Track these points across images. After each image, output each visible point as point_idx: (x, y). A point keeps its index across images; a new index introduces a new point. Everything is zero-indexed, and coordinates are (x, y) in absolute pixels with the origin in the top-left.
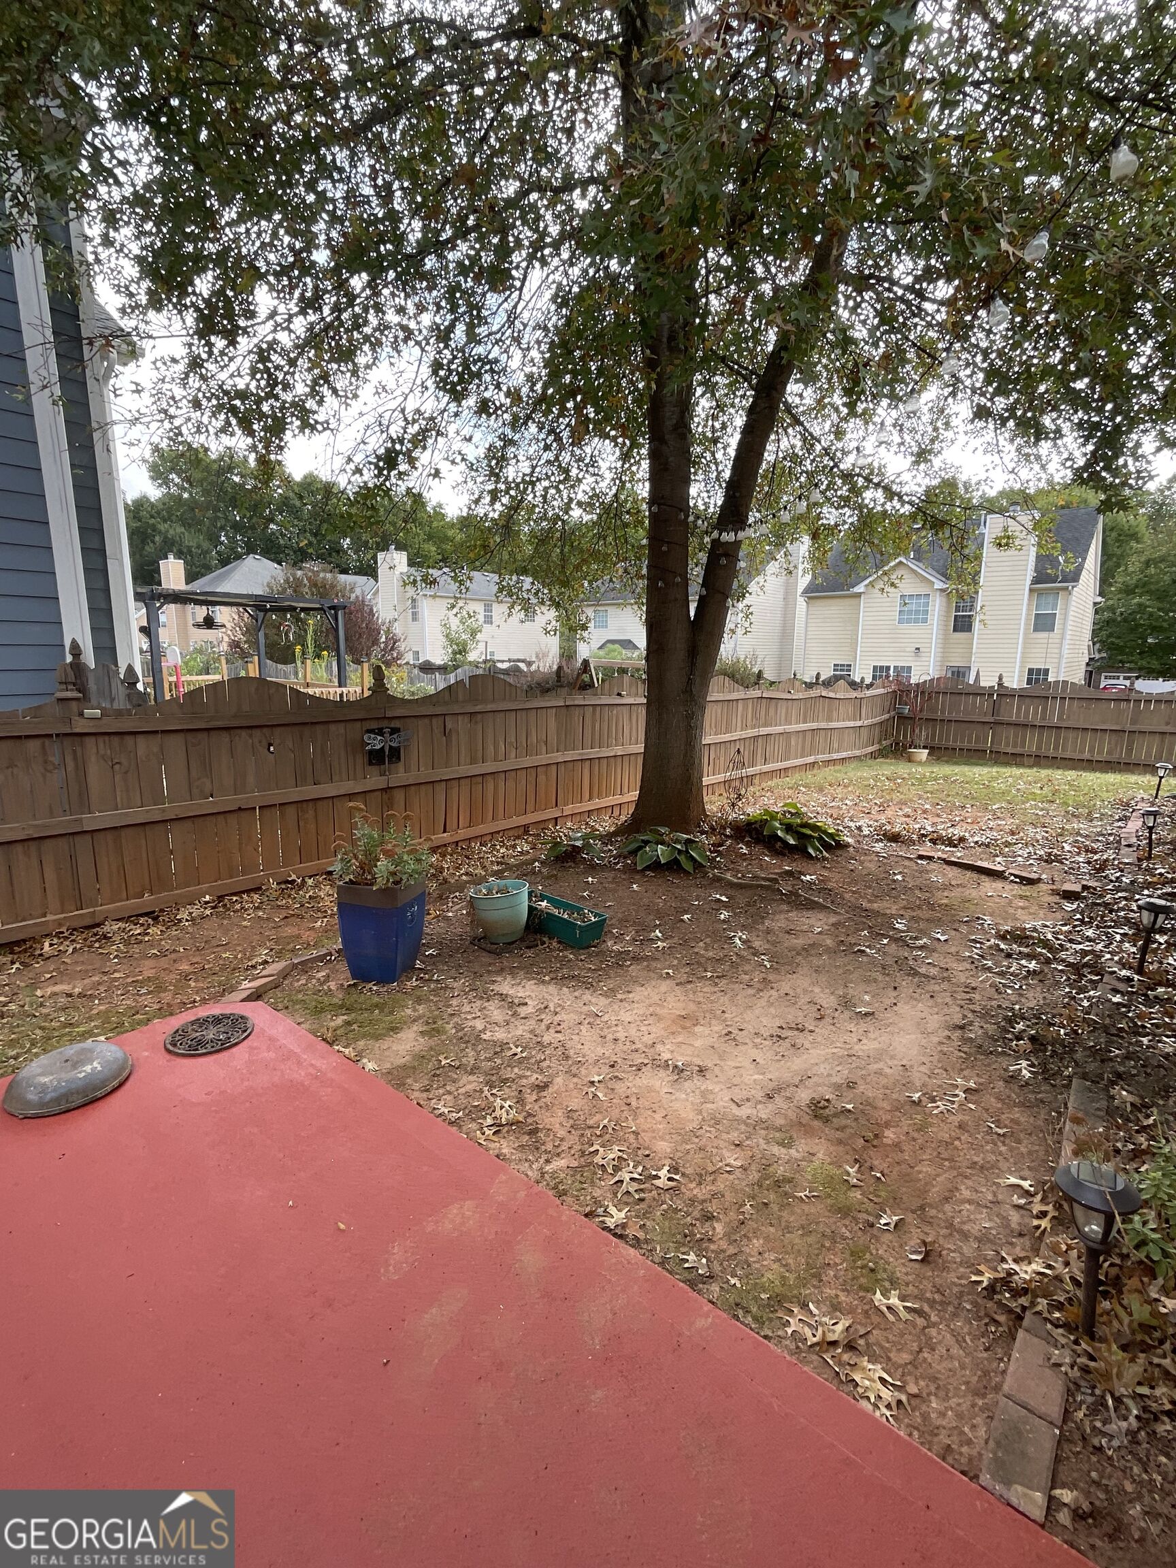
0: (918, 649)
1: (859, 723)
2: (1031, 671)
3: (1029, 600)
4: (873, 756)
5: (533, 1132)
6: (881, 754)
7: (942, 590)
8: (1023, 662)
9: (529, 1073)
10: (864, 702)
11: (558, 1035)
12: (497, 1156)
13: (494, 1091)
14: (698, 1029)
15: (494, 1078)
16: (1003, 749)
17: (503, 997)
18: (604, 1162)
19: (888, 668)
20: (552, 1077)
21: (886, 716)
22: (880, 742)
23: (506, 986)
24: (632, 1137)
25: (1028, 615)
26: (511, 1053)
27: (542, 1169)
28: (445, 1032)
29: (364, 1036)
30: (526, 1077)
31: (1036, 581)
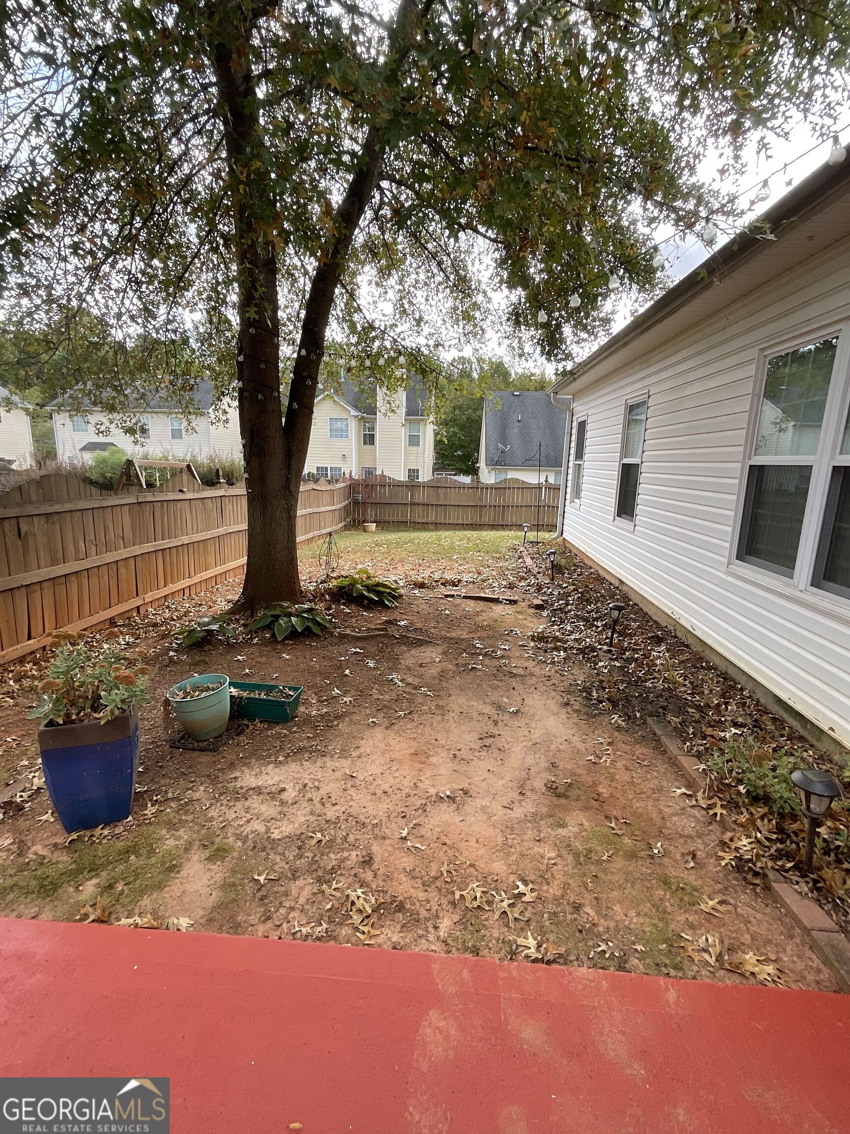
0: (344, 456)
2: (409, 470)
3: (405, 425)
5: (401, 908)
7: (356, 417)
8: (405, 465)
9: (346, 854)
10: (335, 493)
11: (336, 807)
12: (394, 948)
13: (334, 886)
14: (433, 760)
15: (320, 873)
16: (416, 519)
17: (258, 791)
18: (475, 904)
19: (326, 468)
20: (368, 847)
22: (345, 520)
23: (248, 778)
24: (472, 869)
25: (405, 435)
26: (314, 841)
27: (438, 938)
28: (233, 848)
29: (142, 892)
30: (347, 858)
31: (408, 414)
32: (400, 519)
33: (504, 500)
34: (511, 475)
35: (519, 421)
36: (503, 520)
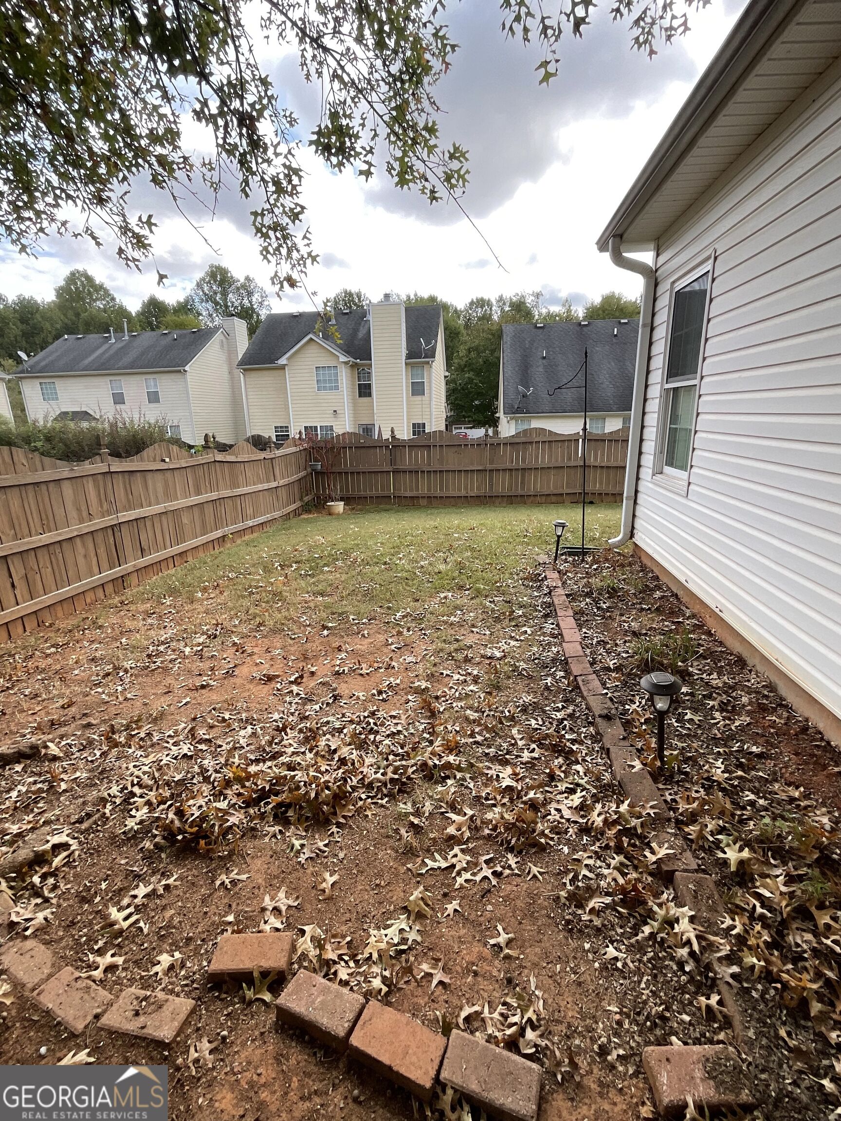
0: (335, 411)
1: (274, 484)
2: (414, 425)
3: (406, 371)
4: (296, 513)
6: (306, 508)
7: (346, 363)
8: (408, 419)
10: (276, 463)
16: (402, 493)
19: (316, 427)
21: (303, 474)
22: (301, 499)
25: (407, 383)
31: (409, 356)
32: (380, 493)
33: (524, 460)
34: (536, 424)
35: (544, 358)
36: (523, 488)
